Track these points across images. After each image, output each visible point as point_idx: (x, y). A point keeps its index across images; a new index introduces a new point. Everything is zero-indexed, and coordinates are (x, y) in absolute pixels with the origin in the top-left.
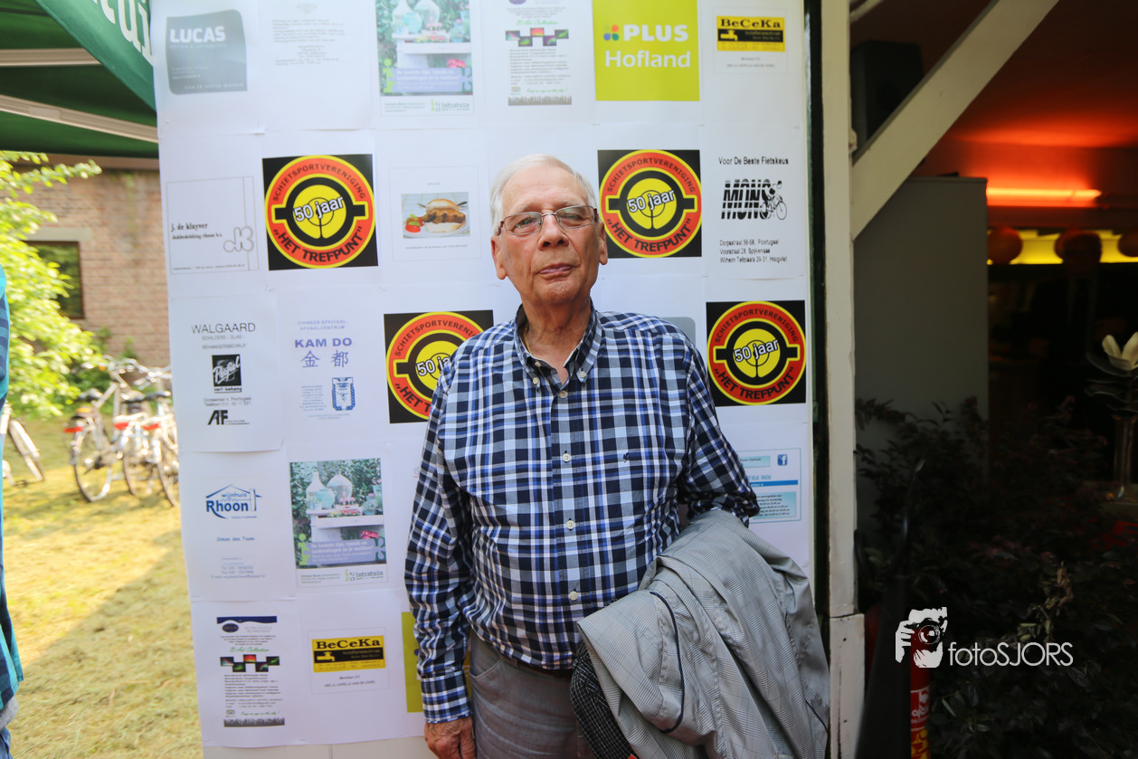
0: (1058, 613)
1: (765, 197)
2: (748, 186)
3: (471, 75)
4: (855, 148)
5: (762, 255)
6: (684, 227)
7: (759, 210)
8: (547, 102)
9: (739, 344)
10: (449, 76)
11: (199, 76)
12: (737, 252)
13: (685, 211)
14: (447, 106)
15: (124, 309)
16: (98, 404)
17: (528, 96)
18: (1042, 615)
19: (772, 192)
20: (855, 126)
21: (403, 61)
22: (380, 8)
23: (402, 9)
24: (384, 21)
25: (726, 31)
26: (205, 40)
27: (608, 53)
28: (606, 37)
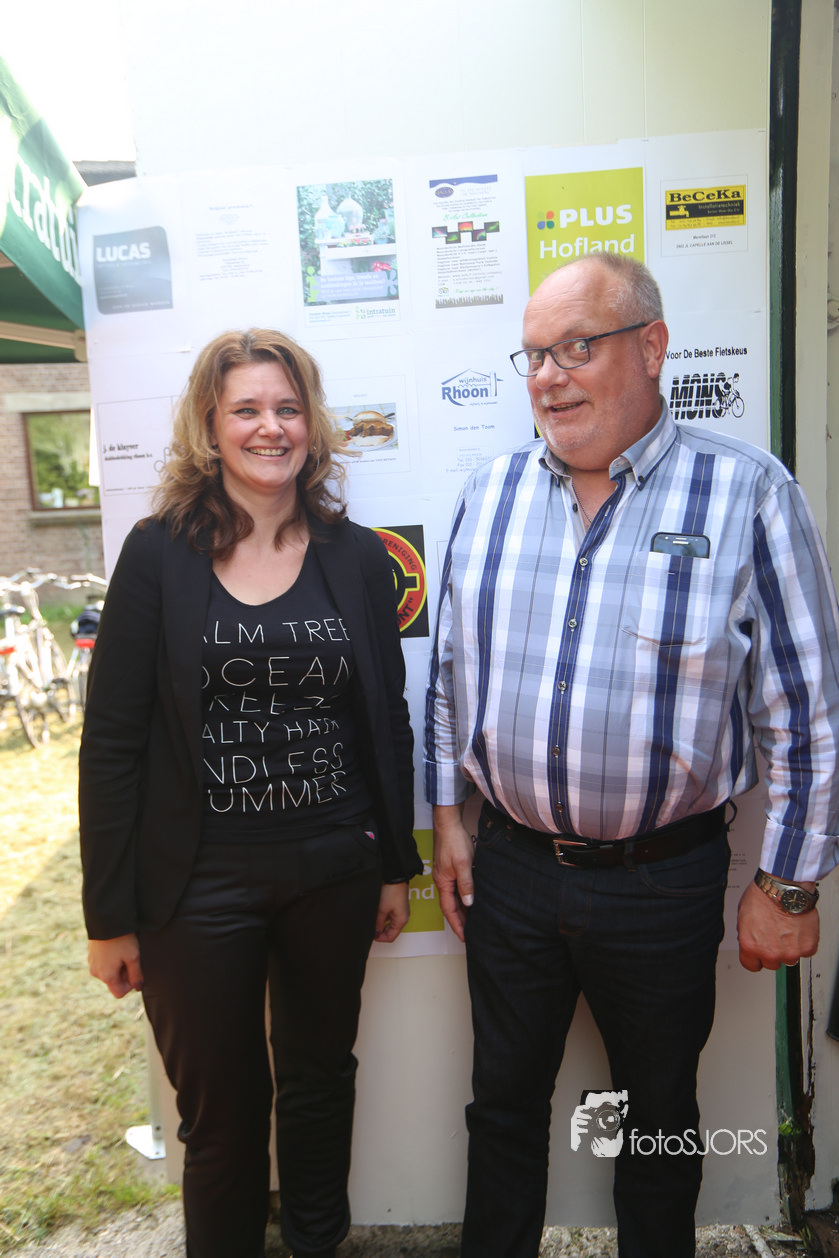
1: (719, 393)
2: (699, 381)
3: (396, 278)
7: (712, 407)
8: (477, 302)
10: (374, 280)
11: (126, 295)
14: (373, 312)
17: (457, 298)
19: (727, 386)
21: (326, 268)
22: (302, 213)
23: (324, 212)
24: (306, 227)
25: (675, 208)
26: (131, 257)
27: (542, 243)
28: (541, 226)
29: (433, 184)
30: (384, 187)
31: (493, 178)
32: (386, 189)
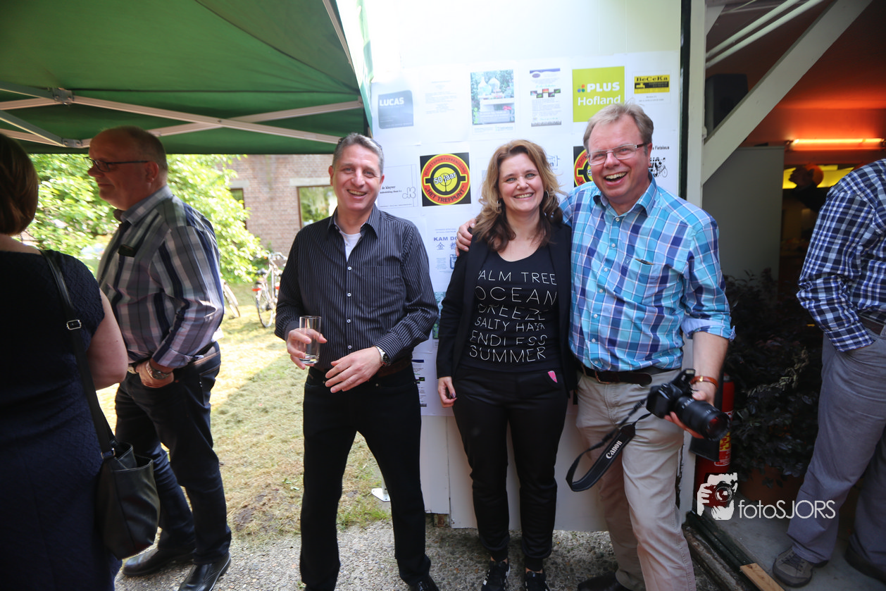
0: (800, 371)
1: (656, 166)
3: (514, 113)
4: (706, 136)
7: (653, 172)
8: (550, 124)
10: (504, 114)
11: (392, 120)
14: (503, 128)
15: (266, 225)
16: (265, 276)
17: (541, 122)
18: (792, 372)
19: (660, 163)
20: (706, 124)
21: (482, 109)
22: (472, 84)
23: (482, 84)
24: (474, 90)
26: (395, 104)
27: (579, 99)
28: (579, 91)
29: (531, 72)
30: (510, 73)
31: (558, 70)
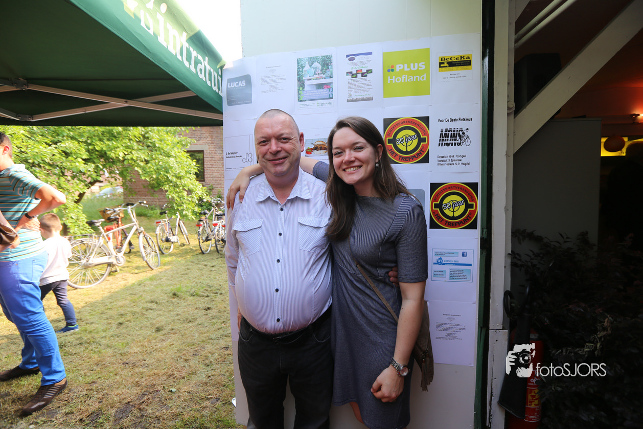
0: (603, 339)
1: (460, 136)
2: (452, 131)
3: (332, 91)
5: (457, 162)
6: (421, 150)
7: (457, 142)
8: (363, 100)
9: (446, 201)
10: (324, 92)
11: (236, 99)
12: (446, 161)
13: (422, 143)
14: (323, 104)
15: (218, 177)
16: (207, 216)
17: (355, 98)
18: (596, 340)
19: (463, 133)
21: (306, 88)
22: (299, 68)
23: (307, 67)
24: (300, 73)
25: (443, 63)
26: (239, 86)
27: (389, 77)
28: (389, 71)
29: (347, 56)
31: (371, 53)
32: (330, 59)
